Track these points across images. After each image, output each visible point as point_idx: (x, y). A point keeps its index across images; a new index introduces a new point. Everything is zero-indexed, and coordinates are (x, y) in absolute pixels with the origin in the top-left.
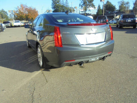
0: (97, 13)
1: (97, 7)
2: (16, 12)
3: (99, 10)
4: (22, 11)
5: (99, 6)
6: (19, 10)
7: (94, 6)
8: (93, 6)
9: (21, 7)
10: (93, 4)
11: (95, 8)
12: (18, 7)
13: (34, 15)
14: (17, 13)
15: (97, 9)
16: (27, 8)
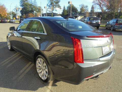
0: (62, 13)
5: (64, 7)
7: (60, 7)
8: (59, 7)
10: (59, 5)
13: (3, 12)
15: (62, 9)
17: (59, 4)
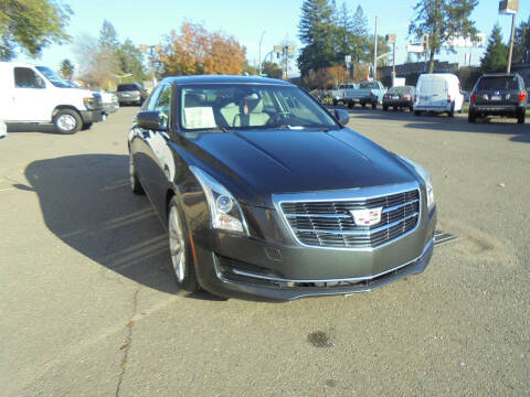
0: (482, 60)
1: (485, 35)
2: (166, 50)
3: (495, 48)
4: (185, 49)
5: (496, 33)
6: (176, 43)
7: (473, 32)
8: (469, 31)
9: (184, 31)
10: (471, 23)
11: (475, 39)
12: (173, 33)
13: (228, 65)
14: (169, 53)
15: (485, 42)
16: (203, 39)
17: (469, 19)
